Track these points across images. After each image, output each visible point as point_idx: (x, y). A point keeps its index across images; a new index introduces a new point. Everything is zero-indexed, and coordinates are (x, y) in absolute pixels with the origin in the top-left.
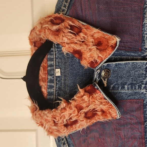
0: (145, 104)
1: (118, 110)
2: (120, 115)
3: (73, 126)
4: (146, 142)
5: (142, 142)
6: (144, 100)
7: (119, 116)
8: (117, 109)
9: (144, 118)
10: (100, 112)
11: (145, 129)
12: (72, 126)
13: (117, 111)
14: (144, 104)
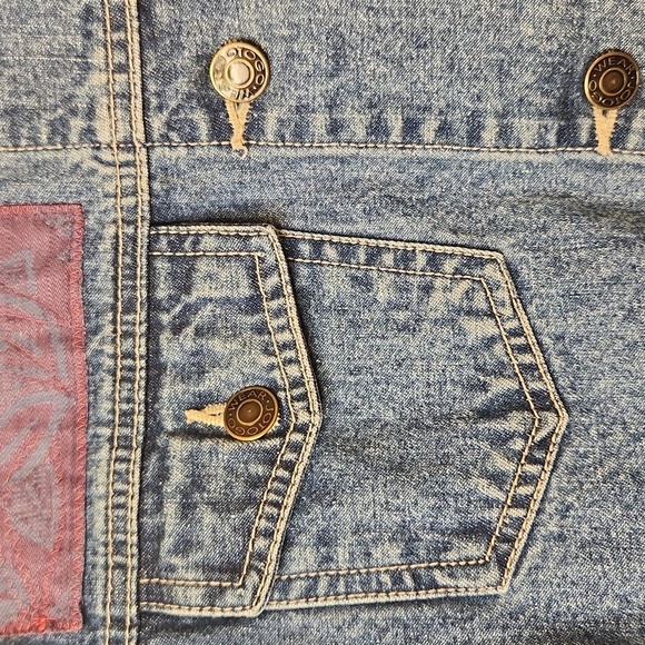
0: (94, 230)
14: (89, 230)
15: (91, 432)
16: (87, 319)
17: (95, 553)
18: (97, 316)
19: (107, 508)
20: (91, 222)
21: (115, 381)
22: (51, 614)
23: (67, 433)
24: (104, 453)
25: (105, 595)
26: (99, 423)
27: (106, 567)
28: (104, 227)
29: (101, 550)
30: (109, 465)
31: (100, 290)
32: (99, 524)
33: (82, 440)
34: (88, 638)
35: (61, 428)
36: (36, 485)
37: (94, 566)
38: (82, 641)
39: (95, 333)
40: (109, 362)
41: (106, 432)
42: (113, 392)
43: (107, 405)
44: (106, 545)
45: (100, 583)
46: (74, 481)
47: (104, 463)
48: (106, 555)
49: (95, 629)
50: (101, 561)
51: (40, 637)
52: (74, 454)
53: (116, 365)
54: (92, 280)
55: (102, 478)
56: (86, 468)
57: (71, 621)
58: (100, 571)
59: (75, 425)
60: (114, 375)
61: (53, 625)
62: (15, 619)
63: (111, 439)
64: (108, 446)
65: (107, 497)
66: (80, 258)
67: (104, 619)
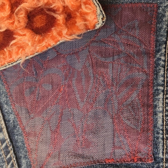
0: (161, 13)
1: (101, 7)
2: (104, 17)
3: (5, 49)
4: (155, 93)
5: (148, 93)
6: (160, 7)
7: (100, 18)
8: (98, 4)
9: (156, 44)
10: (62, 16)
11: (156, 67)
12: (3, 49)
13: (98, 7)
14: (159, 14)
15: (155, 88)
16: (156, 46)
17: (158, 133)
18: (159, 46)
19: (163, 116)
20: (160, 11)
21: (165, 70)
22: (139, 155)
23: (146, 88)
24: (161, 96)
25: (163, 150)
26: (158, 85)
27: (163, 139)
28: (165, 12)
29: (161, 132)
30: (163, 100)
31: (162, 35)
32: (160, 122)
33: (151, 91)
34: (156, 166)
35: (143, 86)
36: (132, 107)
37: (158, 138)
38: (153, 167)
39: (159, 52)
40: (162, 63)
41: (162, 88)
42: (164, 74)
43: (162, 79)
44: (163, 130)
45: (161, 145)
46: (148, 106)
47: (161, 100)
48: (163, 134)
49: (159, 163)
50: (161, 136)
51: (135, 164)
52: (148, 96)
53: (165, 64)
54: (159, 32)
55: (161, 105)
56: (154, 101)
57: (148, 159)
58: (160, 140)
59: (149, 85)
60: (165, 68)
61: (141, 159)
62: (123, 157)
63: (163, 91)
64: (162, 94)
65: (163, 112)
66: (155, 23)
67: (163, 159)
